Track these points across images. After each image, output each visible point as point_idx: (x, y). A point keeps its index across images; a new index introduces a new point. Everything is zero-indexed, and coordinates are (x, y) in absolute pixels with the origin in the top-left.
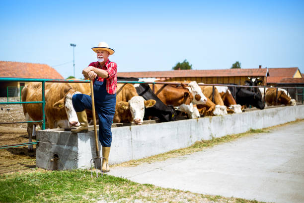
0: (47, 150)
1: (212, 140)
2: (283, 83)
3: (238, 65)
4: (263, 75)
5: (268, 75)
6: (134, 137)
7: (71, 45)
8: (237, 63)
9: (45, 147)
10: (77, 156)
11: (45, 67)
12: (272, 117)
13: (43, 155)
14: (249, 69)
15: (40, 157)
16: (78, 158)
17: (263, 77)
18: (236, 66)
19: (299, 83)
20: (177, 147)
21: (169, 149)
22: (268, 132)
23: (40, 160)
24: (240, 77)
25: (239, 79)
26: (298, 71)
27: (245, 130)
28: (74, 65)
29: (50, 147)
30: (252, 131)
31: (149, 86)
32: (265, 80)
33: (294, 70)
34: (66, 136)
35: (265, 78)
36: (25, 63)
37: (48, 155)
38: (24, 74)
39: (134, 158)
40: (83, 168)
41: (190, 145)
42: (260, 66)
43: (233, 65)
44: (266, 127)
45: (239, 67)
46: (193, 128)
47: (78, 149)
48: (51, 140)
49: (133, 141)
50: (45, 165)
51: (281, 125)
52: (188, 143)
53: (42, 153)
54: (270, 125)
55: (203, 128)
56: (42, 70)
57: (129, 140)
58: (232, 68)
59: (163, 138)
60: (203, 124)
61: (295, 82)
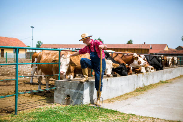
0: (62, 92)
1: (144, 87)
2: (160, 53)
3: (131, 42)
4: (148, 48)
5: (151, 48)
6: (109, 86)
7: (31, 27)
8: (131, 40)
9: (61, 91)
10: (83, 97)
11: (16, 40)
12: (170, 74)
13: (59, 95)
14: (140, 45)
15: (57, 97)
16: (84, 98)
17: (148, 49)
18: (130, 42)
19: (170, 53)
20: (128, 91)
21: (125, 92)
22: (171, 83)
23: (57, 98)
24: (135, 49)
25: (134, 50)
26: (167, 46)
27: (158, 81)
28: (33, 39)
29: (64, 91)
30: (162, 82)
31: (109, 54)
32: (149, 51)
33: (164, 46)
34: (75, 84)
35: (149, 50)
36: (4, 37)
37: (63, 95)
38: (4, 44)
39: (109, 98)
40: (86, 104)
41: (134, 90)
42: (145, 43)
43: (128, 42)
44: (167, 80)
45: (132, 43)
46: (135, 80)
47: (83, 92)
48: (65, 86)
49: (109, 87)
50: (60, 102)
51: (174, 78)
52: (133, 89)
53: (58, 94)
54: (169, 79)
55: (140, 80)
56: (14, 41)
57: (107, 87)
58: (128, 43)
59: (122, 86)
60: (139, 78)
61: (168, 53)
